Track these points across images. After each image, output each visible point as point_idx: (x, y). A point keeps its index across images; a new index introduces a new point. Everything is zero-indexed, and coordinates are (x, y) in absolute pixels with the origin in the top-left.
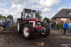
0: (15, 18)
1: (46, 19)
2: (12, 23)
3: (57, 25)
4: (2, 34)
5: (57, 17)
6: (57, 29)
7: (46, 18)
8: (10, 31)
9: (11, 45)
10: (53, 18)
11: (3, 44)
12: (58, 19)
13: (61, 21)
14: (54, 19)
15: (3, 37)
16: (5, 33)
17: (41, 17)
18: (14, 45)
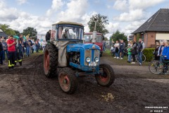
0: (42, 35)
5: (146, 32)
8: (31, 66)
10: (135, 34)
12: (150, 35)
14: (138, 35)
16: (19, 72)
17: (107, 31)
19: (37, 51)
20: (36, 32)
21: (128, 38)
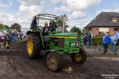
0: (24, 29)
1: (75, 30)
2: (19, 36)
3: (93, 39)
4: (3, 55)
5: (93, 26)
6: (93, 45)
7: (75, 27)
8: (16, 50)
9: (19, 72)
10: (86, 28)
11: (7, 71)
12: (95, 28)
13: (100, 32)
14: (88, 28)
15: (6, 59)
16: (8, 54)
17: (68, 26)
18: (24, 72)
19: (21, 39)
20: (20, 27)
21: (82, 30)
